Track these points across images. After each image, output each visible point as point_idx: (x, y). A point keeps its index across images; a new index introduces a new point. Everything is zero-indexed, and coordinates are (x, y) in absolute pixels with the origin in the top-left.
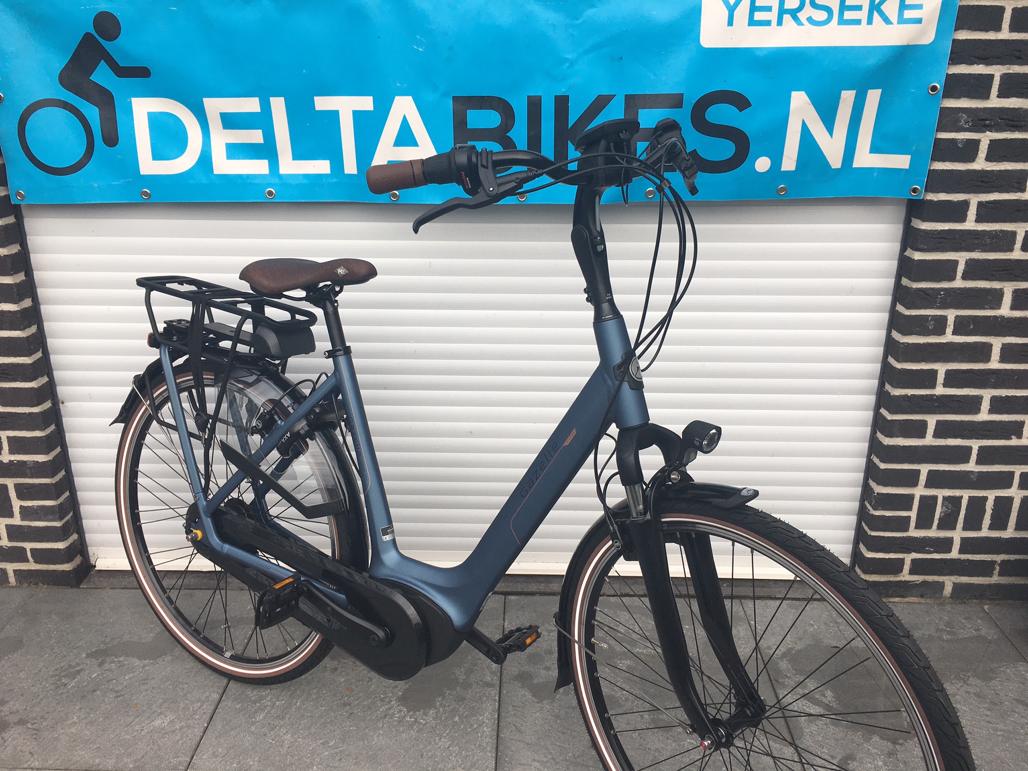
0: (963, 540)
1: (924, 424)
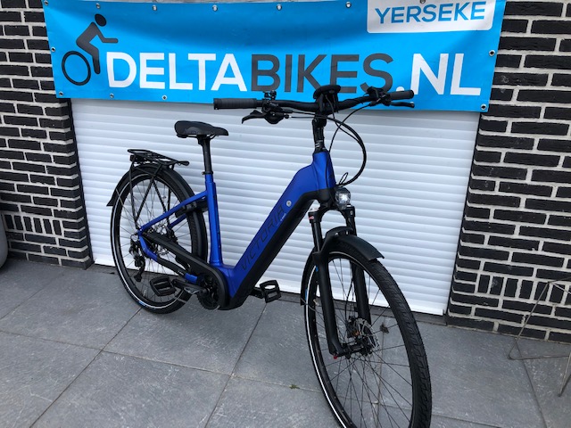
0: (504, 301)
1: (483, 237)
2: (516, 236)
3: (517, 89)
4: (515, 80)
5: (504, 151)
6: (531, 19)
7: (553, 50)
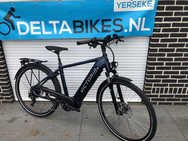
0: (160, 95)
1: (153, 76)
2: (163, 74)
3: (162, 28)
4: (161, 25)
5: (158, 48)
6: (165, 6)
7: (172, 16)
